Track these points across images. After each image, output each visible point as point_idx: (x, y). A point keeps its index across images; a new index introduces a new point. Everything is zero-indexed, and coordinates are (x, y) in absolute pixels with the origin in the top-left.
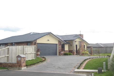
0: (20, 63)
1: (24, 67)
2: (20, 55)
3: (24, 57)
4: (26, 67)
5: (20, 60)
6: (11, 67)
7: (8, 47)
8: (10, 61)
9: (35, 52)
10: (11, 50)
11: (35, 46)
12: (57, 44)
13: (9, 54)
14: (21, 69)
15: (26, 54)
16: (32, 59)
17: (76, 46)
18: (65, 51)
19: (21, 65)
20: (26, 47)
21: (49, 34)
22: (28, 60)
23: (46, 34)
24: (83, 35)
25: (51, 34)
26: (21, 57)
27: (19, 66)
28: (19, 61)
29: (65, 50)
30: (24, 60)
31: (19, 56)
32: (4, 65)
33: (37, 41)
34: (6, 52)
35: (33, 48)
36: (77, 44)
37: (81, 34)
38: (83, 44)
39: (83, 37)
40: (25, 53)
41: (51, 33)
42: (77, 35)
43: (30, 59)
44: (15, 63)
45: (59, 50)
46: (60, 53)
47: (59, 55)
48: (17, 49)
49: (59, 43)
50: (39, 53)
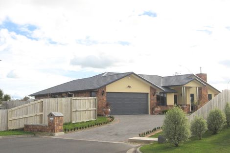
0: (52, 125)
1: (60, 132)
2: (53, 113)
3: (59, 115)
4: (63, 133)
5: (53, 121)
6: (40, 131)
7: (42, 100)
8: (45, 123)
9: (95, 109)
10: (46, 104)
11: (95, 98)
12: (148, 94)
13: (43, 111)
14: (54, 135)
15: (76, 111)
16: (88, 120)
17: (192, 96)
18: (167, 106)
19: (54, 129)
20: (76, 99)
21: (131, 75)
22: (80, 121)
23: (123, 76)
24: (206, 74)
25: (133, 75)
26: (54, 116)
27: (52, 130)
28: (51, 122)
29: (168, 104)
30: (61, 121)
31: (51, 115)
32: (30, 129)
33: (107, 88)
34: (39, 107)
35: (92, 101)
36: (192, 93)
37: (202, 73)
38: (207, 92)
39: (206, 79)
40: (74, 110)
41: (133, 73)
42: (194, 75)
43: (85, 121)
44: (46, 126)
45: (152, 105)
46: (152, 109)
47: (152, 113)
48: (58, 103)
49: (151, 91)
50: (109, 110)
